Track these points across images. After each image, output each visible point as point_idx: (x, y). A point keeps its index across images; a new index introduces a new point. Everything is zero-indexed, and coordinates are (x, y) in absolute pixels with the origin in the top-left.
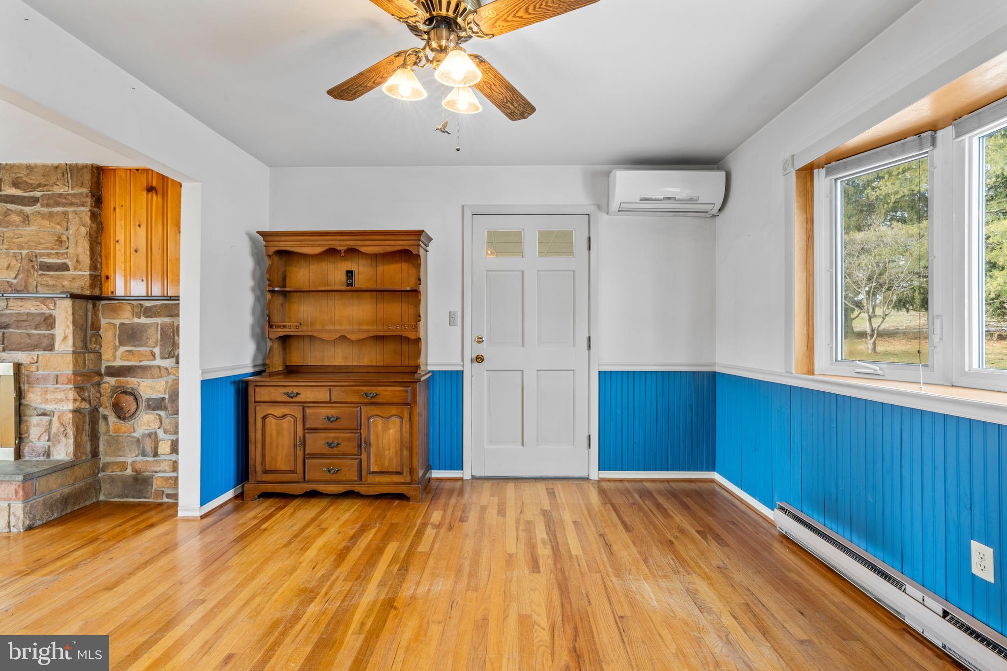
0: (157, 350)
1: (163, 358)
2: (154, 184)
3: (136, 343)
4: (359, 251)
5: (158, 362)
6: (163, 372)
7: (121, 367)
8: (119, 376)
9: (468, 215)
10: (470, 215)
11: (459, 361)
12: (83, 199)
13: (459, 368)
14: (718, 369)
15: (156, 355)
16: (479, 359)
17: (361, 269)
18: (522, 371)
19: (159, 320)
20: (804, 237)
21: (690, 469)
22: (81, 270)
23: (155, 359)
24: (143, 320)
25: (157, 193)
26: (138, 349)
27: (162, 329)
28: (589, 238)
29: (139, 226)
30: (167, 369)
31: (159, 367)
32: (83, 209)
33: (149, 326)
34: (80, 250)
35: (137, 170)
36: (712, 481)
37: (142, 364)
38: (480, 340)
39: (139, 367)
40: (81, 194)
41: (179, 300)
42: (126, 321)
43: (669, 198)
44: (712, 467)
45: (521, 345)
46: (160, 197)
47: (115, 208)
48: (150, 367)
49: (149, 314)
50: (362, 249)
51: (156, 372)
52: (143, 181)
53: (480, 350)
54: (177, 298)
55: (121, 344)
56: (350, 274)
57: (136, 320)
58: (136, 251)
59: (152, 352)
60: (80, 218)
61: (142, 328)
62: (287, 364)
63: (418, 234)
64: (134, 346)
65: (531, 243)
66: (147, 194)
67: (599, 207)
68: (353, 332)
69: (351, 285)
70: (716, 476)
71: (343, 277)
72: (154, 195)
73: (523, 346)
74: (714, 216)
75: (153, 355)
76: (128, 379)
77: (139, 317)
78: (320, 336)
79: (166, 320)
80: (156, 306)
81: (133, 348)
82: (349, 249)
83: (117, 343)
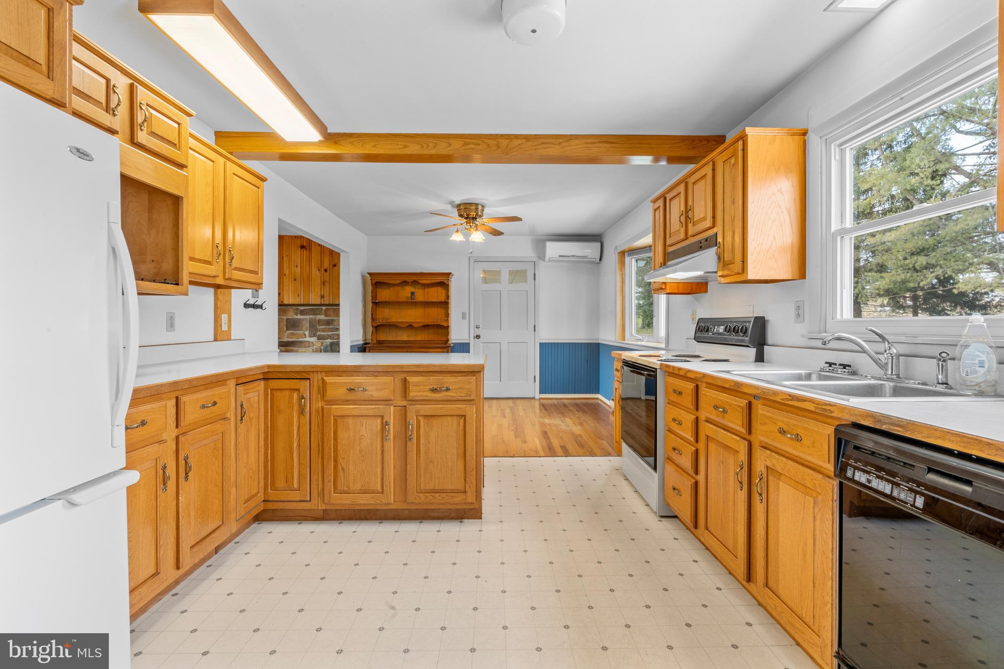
0: (307, 333)
1: (310, 337)
2: (305, 245)
3: (296, 329)
4: (418, 282)
5: (308, 339)
6: (311, 344)
7: (288, 341)
8: (287, 346)
9: (472, 261)
10: (473, 261)
11: (467, 338)
13: (468, 341)
14: (600, 342)
15: (307, 335)
16: (478, 337)
17: (418, 290)
18: (500, 343)
19: (308, 317)
20: (621, 282)
21: (587, 393)
23: (306, 337)
24: (299, 317)
25: (306, 249)
26: (296, 332)
27: (310, 322)
28: (535, 274)
29: (297, 267)
30: (313, 342)
31: (309, 342)
33: (303, 320)
35: (295, 237)
36: (597, 399)
38: (478, 327)
39: (298, 341)
41: (339, 306)
42: (290, 317)
43: (573, 256)
44: (598, 392)
46: (308, 251)
47: (283, 257)
48: (304, 342)
49: (303, 313)
50: (420, 281)
51: (307, 344)
52: (299, 243)
53: (478, 332)
54: (338, 305)
55: (288, 329)
56: (413, 294)
57: (295, 317)
58: (295, 280)
59: (304, 333)
61: (300, 320)
62: (378, 339)
63: (448, 275)
64: (295, 330)
65: (505, 276)
66: (301, 249)
67: (539, 258)
68: (415, 323)
69: (414, 299)
70: (599, 396)
71: (409, 295)
72: (305, 251)
73: (501, 329)
74: (598, 263)
75: (305, 335)
76: (292, 348)
77: (297, 315)
78: (398, 325)
79: (312, 317)
80: (306, 309)
81: (294, 332)
82: (413, 281)
83: (285, 329)
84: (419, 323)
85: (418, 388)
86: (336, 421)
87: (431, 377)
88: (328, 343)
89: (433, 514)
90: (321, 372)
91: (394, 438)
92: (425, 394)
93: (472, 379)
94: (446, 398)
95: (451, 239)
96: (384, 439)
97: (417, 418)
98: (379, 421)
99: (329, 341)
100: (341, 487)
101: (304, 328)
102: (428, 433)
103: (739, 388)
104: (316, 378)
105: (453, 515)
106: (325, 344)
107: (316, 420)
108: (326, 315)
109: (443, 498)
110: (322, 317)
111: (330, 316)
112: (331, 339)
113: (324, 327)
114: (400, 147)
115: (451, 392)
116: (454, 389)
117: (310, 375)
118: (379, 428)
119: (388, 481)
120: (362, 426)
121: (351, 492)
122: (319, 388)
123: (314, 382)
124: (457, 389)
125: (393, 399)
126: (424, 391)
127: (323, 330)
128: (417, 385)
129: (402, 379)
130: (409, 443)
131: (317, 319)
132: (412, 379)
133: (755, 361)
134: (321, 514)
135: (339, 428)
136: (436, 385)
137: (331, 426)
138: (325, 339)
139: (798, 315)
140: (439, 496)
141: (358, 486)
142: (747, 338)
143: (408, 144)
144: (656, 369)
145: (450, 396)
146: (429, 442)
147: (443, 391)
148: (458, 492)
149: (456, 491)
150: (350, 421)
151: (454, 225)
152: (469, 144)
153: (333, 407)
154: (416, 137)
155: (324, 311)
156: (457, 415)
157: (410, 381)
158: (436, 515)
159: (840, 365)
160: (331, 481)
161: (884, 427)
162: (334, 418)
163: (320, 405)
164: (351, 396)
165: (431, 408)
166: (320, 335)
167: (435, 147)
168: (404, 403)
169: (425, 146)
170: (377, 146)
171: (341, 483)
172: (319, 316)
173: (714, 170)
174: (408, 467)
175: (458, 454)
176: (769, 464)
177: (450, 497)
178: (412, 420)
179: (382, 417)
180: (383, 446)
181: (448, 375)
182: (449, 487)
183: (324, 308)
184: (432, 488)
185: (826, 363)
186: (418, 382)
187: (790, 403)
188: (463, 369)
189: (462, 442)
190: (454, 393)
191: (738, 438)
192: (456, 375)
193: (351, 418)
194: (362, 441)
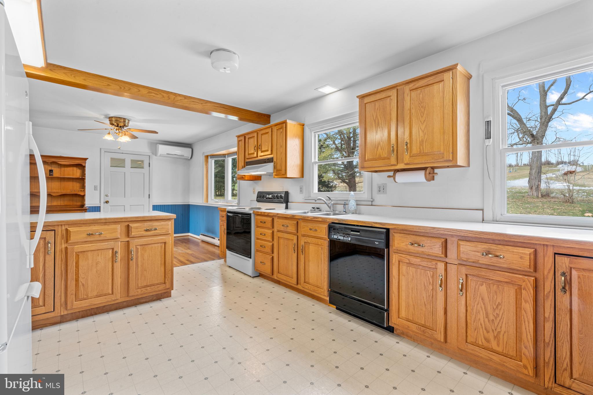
4: (56, 163)
9: (103, 151)
10: (104, 152)
11: (98, 202)
13: (99, 205)
14: (190, 204)
16: (107, 202)
17: (55, 169)
18: (124, 206)
20: (206, 171)
21: (182, 233)
28: (149, 163)
36: (188, 236)
38: (107, 196)
43: (175, 155)
44: (188, 232)
45: (124, 197)
50: (59, 163)
53: (107, 199)
56: (51, 171)
63: (86, 159)
65: (128, 164)
67: (153, 153)
68: (54, 192)
69: (52, 175)
70: (190, 234)
71: (48, 172)
73: (125, 197)
74: (189, 160)
82: (52, 162)
84: (57, 192)
85: (137, 230)
86: (77, 256)
87: (145, 224)
89: (142, 301)
90: (64, 225)
91: (120, 261)
92: (142, 233)
93: (169, 223)
94: (154, 234)
95: (103, 138)
96: (114, 262)
97: (136, 247)
98: (111, 251)
100: (81, 296)
102: (143, 254)
103: (294, 217)
104: (60, 229)
105: (155, 298)
107: (60, 257)
109: (152, 289)
114: (105, 84)
115: (158, 231)
116: (159, 229)
117: (55, 227)
118: (110, 255)
119: (117, 286)
120: (98, 256)
121: (89, 298)
122: (62, 235)
123: (58, 232)
124: (161, 228)
125: (120, 237)
126: (141, 231)
128: (137, 228)
129: (126, 226)
130: (131, 262)
132: (132, 225)
133: (286, 209)
134: (59, 319)
135: (80, 259)
136: (148, 227)
137: (74, 259)
139: (301, 191)
140: (150, 288)
141: (95, 293)
142: (282, 200)
143: (110, 84)
144: (251, 214)
145: (157, 233)
146: (144, 260)
147: (153, 230)
148: (161, 284)
149: (159, 284)
150: (89, 254)
151: (106, 129)
152: (151, 93)
153: (75, 246)
154: (117, 81)
156: (160, 243)
157: (132, 226)
158: (144, 300)
159: (317, 208)
160: (73, 294)
161: (341, 222)
162: (76, 254)
163: (64, 246)
164: (89, 239)
165: (145, 240)
167: (129, 90)
168: (127, 239)
169: (123, 88)
170: (86, 80)
171: (82, 294)
173: (272, 131)
174: (130, 275)
175: (161, 264)
176: (306, 241)
177: (156, 288)
178: (132, 248)
179: (113, 249)
180: (113, 266)
181: (155, 221)
182: (156, 282)
184: (146, 285)
185: (312, 208)
186: (137, 227)
187: (314, 219)
188: (164, 218)
189: (163, 257)
190: (160, 231)
191: (293, 235)
192: (159, 221)
193: (90, 252)
194: (98, 265)
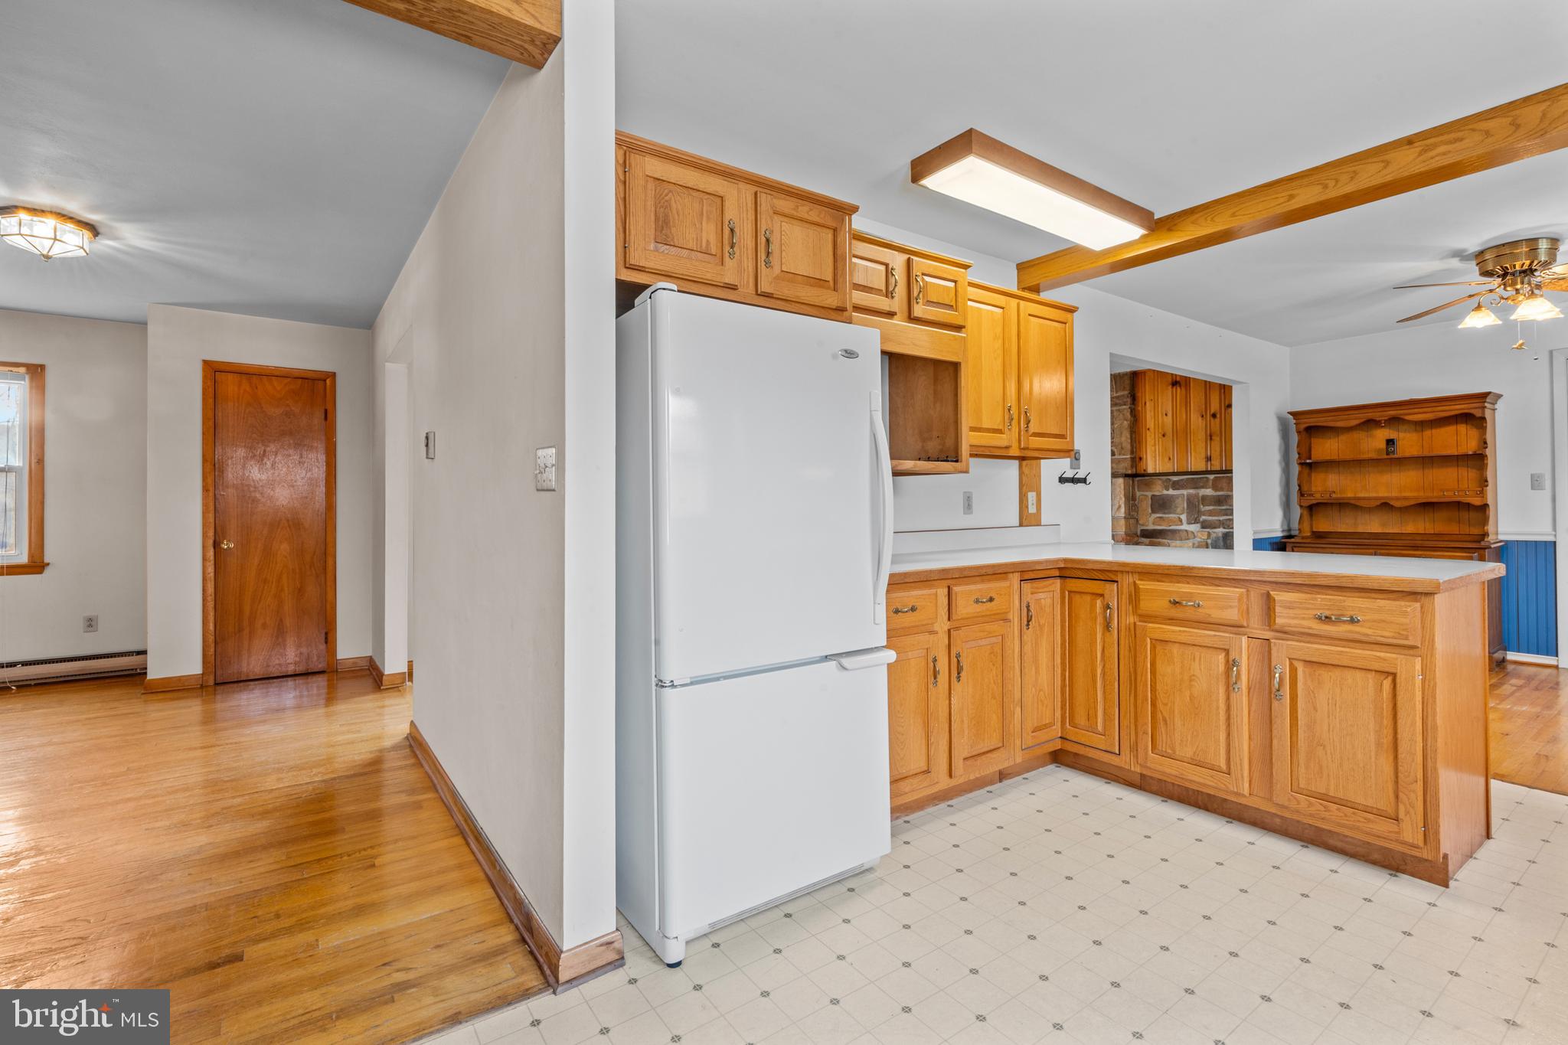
0: (1184, 517)
1: (1189, 523)
2: (1178, 379)
3: (1166, 511)
4: (1404, 420)
5: (1185, 527)
6: (1190, 535)
7: (1154, 530)
8: (1152, 537)
9: (1560, 361)
11: (1549, 530)
12: (1125, 400)
13: (1550, 538)
15: (1183, 521)
17: (1402, 435)
19: (1185, 492)
22: (1124, 455)
23: (1182, 524)
24: (1171, 492)
25: (1180, 386)
26: (1167, 516)
27: (1188, 499)
29: (1166, 415)
30: (1193, 533)
31: (1186, 531)
32: (1124, 407)
33: (1177, 496)
34: (1123, 439)
37: (1171, 528)
39: (1168, 531)
40: (1123, 396)
41: (1232, 473)
42: (1157, 493)
46: (1183, 389)
47: (1145, 403)
48: (1179, 531)
49: (1177, 486)
50: (1410, 417)
51: (1183, 535)
52: (1170, 379)
54: (1231, 471)
55: (1153, 511)
56: (1390, 442)
57: (1165, 492)
58: (1164, 436)
59: (1179, 518)
60: (1123, 414)
61: (1171, 498)
62: (1315, 530)
63: (1483, 397)
64: (1164, 513)
66: (1172, 388)
68: (1397, 499)
71: (1383, 445)
72: (1178, 389)
75: (1181, 521)
76: (1158, 540)
77: (1168, 490)
78: (1358, 504)
79: (1192, 491)
80: (1182, 480)
81: (1164, 516)
82: (1390, 419)
83: (1150, 511)
84: (1406, 498)
85: (1291, 611)
86: (1153, 648)
87: (1319, 596)
88: (1220, 535)
89: (1331, 842)
90: (1132, 572)
91: (1249, 689)
92: (1305, 623)
93: (1410, 606)
94: (1351, 636)
96: (1231, 688)
97: (1291, 664)
98: (1221, 657)
99: (1220, 531)
100: (1162, 746)
101: (1179, 510)
102: (1313, 692)
104: (1126, 581)
105: (1376, 856)
106: (1214, 535)
107: (1127, 642)
108: (1215, 488)
109: (1346, 816)
110: (1209, 492)
111: (1222, 489)
112: (1224, 528)
113: (1211, 508)
114: (1282, 200)
115: (1362, 626)
116: (1368, 621)
117: (1117, 576)
118: (1222, 668)
119: (1238, 759)
120: (1194, 661)
121: (1177, 757)
122: (1130, 595)
123: (1122, 586)
124: (1374, 621)
125: (1245, 624)
126: (1304, 618)
127: (1211, 513)
128: (1289, 606)
129: (1262, 594)
130: (1275, 704)
131: (1200, 495)
132: (1280, 596)
134: (1137, 780)
135: (1158, 658)
136: (1328, 609)
137: (1146, 652)
138: (1215, 528)
140: (1338, 809)
141: (1188, 752)
143: (1294, 192)
145: (1358, 633)
146: (1315, 709)
147: (1344, 622)
148: (1381, 814)
149: (1375, 811)
150: (1175, 650)
151: (1470, 296)
153: (1150, 625)
155: (1211, 482)
156: (1376, 671)
157: (1277, 598)
158: (1339, 844)
160: (1147, 734)
162: (1151, 642)
163: (1132, 620)
164: (1175, 612)
165: (1318, 649)
166: (1204, 521)
167: (1352, 178)
168: (1268, 635)
169: (1331, 183)
171: (1162, 740)
172: (1203, 490)
174: (1275, 742)
175: (1379, 744)
177: (1363, 820)
178: (1281, 668)
179: (1227, 652)
180: (1228, 698)
181: (1357, 594)
182: (1360, 800)
183: (1212, 477)
184: (1323, 791)
186: (1291, 602)
188: (1388, 585)
189: (1387, 721)
190: (1370, 628)
192: (1373, 595)
193: (1177, 645)
194: (1193, 683)
